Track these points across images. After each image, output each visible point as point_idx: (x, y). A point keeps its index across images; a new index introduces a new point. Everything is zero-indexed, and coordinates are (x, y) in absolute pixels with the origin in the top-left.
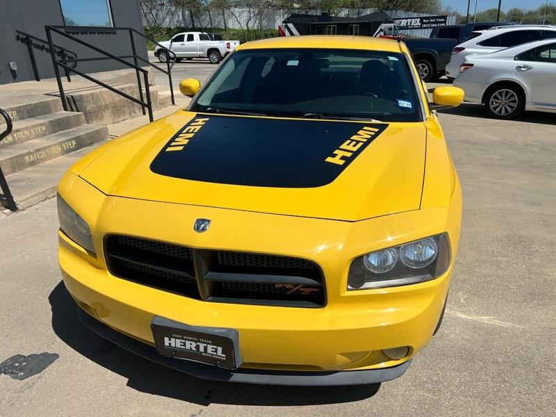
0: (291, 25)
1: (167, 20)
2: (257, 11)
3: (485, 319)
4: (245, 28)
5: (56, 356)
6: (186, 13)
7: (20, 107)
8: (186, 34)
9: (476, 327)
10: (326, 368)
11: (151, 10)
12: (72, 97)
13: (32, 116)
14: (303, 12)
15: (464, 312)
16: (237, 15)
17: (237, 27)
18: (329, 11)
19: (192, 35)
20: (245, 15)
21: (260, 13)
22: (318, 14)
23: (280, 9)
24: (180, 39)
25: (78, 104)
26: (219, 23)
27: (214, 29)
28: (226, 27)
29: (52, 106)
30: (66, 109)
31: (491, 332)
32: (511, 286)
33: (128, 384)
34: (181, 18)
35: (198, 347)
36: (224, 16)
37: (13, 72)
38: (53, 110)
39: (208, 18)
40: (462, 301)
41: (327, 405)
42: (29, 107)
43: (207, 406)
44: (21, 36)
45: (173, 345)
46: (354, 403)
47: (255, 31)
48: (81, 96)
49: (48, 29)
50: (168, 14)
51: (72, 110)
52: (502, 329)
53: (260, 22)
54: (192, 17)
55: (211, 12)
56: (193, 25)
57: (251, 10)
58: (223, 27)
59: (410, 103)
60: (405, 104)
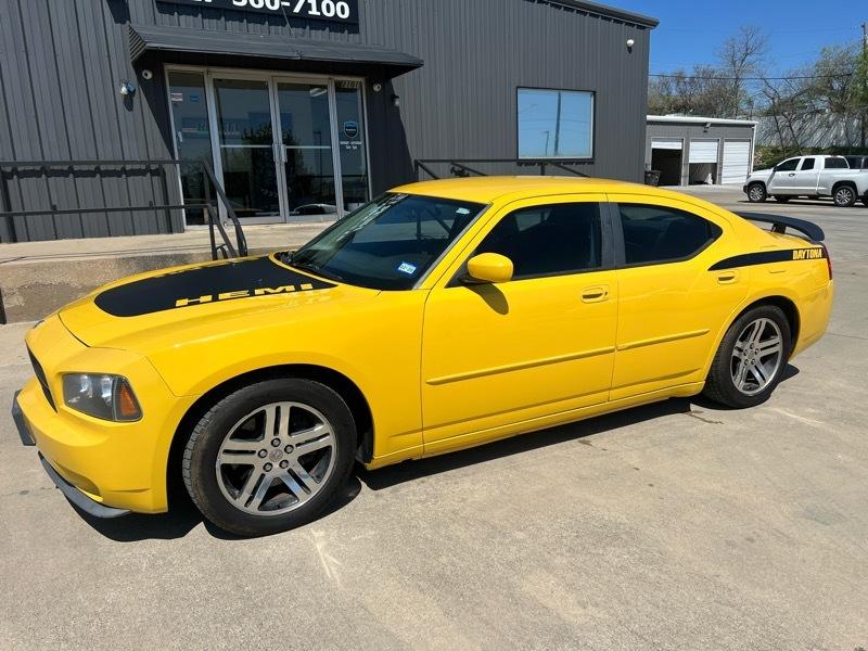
1: (818, 135)
3: (329, 561)
6: (855, 122)
8: (803, 158)
9: (304, 560)
15: (328, 545)
19: (813, 160)
34: (842, 132)
49: (417, 164)
54: (863, 129)
56: (862, 142)
59: (414, 268)
60: (407, 268)
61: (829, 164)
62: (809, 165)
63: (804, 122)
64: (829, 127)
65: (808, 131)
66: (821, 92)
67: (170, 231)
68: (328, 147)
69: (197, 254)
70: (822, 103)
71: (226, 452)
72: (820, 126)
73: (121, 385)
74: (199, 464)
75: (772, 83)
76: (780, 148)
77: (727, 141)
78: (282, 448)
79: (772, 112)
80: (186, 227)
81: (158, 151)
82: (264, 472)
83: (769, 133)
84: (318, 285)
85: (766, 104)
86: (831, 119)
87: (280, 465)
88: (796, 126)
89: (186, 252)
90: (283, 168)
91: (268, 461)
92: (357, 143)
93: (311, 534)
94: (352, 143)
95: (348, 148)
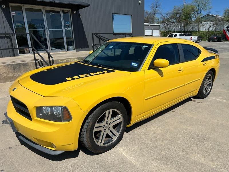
3: (130, 158)
4: (208, 31)
6: (182, 25)
9: (122, 159)
16: (204, 25)
17: (204, 30)
20: (208, 25)
21: (216, 24)
23: (227, 22)
24: (172, 36)
26: (196, 29)
27: (193, 31)
28: (198, 30)
31: (125, 162)
34: (179, 27)
36: (198, 26)
39: (191, 27)
47: (213, 32)
52: (131, 164)
53: (216, 28)
54: (184, 27)
55: (193, 25)
56: (184, 30)
57: (212, 23)
58: (198, 31)
59: (137, 64)
60: (135, 64)
61: (180, 35)
62: (176, 35)
63: (171, 25)
64: (176, 26)
65: (172, 27)
66: (174, 18)
67: (14, 56)
68: (62, 30)
69: (30, 63)
70: (174, 20)
71: (96, 127)
72: (174, 26)
73: (65, 109)
74: (89, 133)
75: (163, 15)
76: (165, 32)
77: (154, 29)
78: (108, 124)
79: (163, 22)
80: (19, 54)
81: (9, 30)
82: (104, 132)
83: (163, 28)
84: (109, 71)
85: (162, 20)
86: (177, 24)
87: (108, 130)
88: (169, 26)
89: (26, 62)
90: (48, 36)
91: (105, 129)
92: (70, 28)
93: (118, 150)
94: (68, 28)
95: (67, 30)
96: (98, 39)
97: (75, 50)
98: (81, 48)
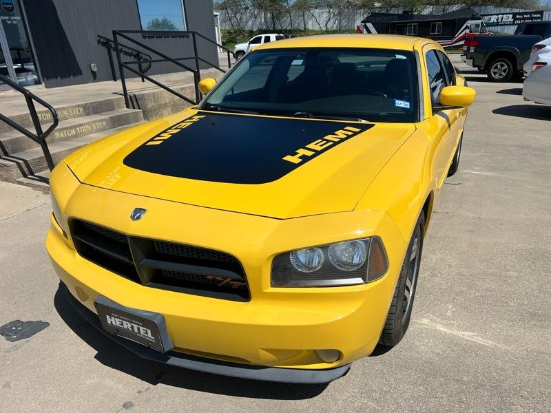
0: (369, 25)
2: (336, 11)
3: (467, 335)
4: (324, 29)
5: (47, 324)
6: (269, 15)
7: (86, 104)
8: (263, 36)
9: (453, 342)
10: (254, 361)
11: (235, 13)
12: (135, 95)
13: (97, 113)
14: (384, 11)
15: (445, 325)
16: (317, 16)
17: (316, 28)
18: (412, 9)
19: (269, 37)
20: (325, 16)
21: (340, 14)
22: (400, 13)
23: (360, 8)
24: (258, 41)
25: (139, 102)
26: (299, 25)
27: (294, 30)
28: (305, 28)
29: (115, 103)
30: (128, 107)
31: (467, 349)
32: (512, 304)
33: (96, 357)
34: (263, 20)
35: (132, 327)
36: (304, 18)
37: (94, 73)
38: (116, 107)
39: (289, 20)
40: (449, 313)
41: (265, 400)
42: (95, 104)
43: (155, 385)
44: (102, 40)
45: (114, 323)
46: (293, 402)
48: (143, 95)
49: (115, 33)
50: (251, 17)
51: (134, 108)
52: (482, 347)
53: (340, 23)
54: (273, 19)
55: (292, 14)
56: (274, 27)
57: (331, 10)
58: (303, 29)
59: (408, 104)
60: (402, 104)
62: (267, 39)
63: (242, 14)
64: (256, 18)
65: (244, 21)
70: (249, 3)
76: (232, 31)
79: (224, 7)
83: (224, 21)
85: (221, 2)
86: (256, 12)
88: (238, 16)
92: (16, 18)
93: (421, 324)
94: (12, 18)
95: (9, 22)
96: (104, 49)
97: (43, 84)
98: (59, 78)
